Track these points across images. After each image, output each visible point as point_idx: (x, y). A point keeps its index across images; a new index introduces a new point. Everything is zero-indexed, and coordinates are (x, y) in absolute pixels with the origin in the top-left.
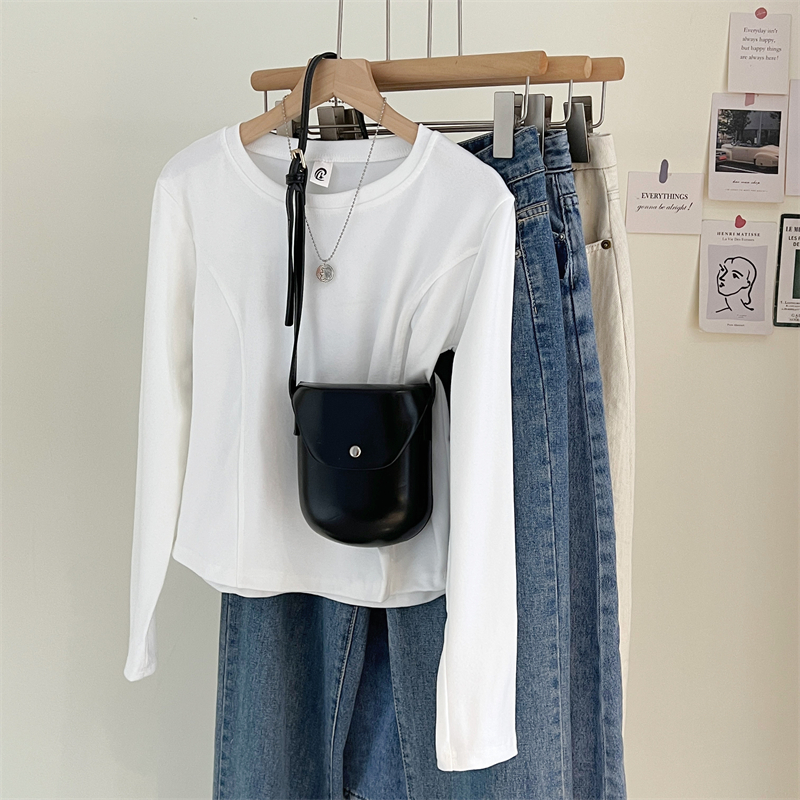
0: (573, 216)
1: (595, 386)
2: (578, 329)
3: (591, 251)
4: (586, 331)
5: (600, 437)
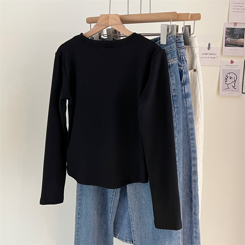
0: (185, 62)
1: (191, 114)
2: (186, 96)
3: (190, 73)
4: (189, 97)
5: (193, 129)
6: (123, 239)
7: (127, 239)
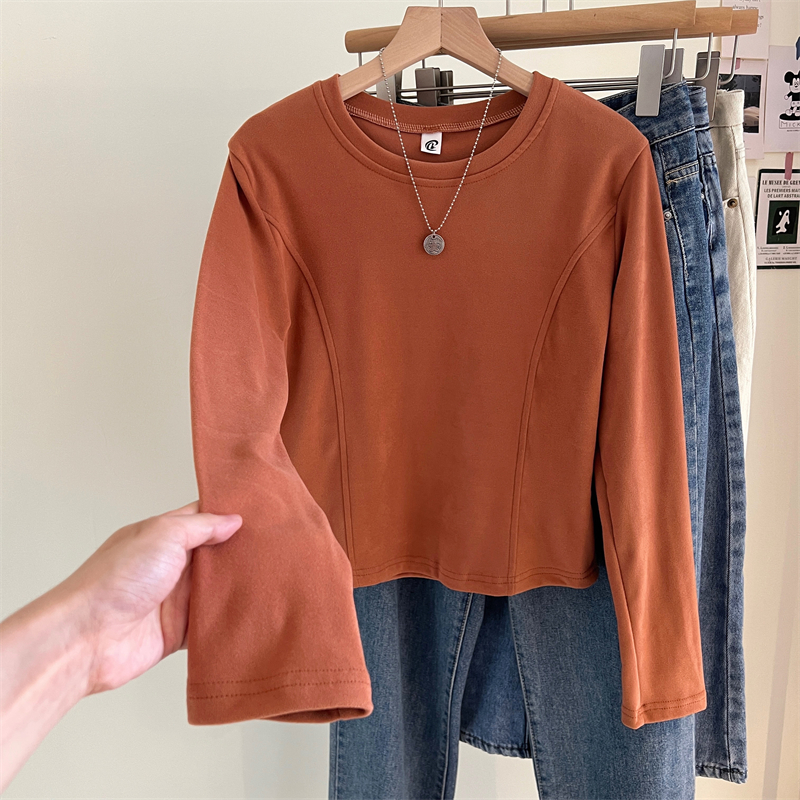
4: (723, 291)
5: (733, 392)
6: (489, 745)
7: (502, 744)
